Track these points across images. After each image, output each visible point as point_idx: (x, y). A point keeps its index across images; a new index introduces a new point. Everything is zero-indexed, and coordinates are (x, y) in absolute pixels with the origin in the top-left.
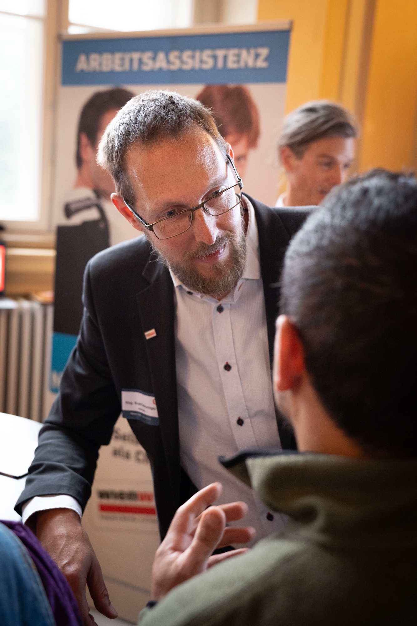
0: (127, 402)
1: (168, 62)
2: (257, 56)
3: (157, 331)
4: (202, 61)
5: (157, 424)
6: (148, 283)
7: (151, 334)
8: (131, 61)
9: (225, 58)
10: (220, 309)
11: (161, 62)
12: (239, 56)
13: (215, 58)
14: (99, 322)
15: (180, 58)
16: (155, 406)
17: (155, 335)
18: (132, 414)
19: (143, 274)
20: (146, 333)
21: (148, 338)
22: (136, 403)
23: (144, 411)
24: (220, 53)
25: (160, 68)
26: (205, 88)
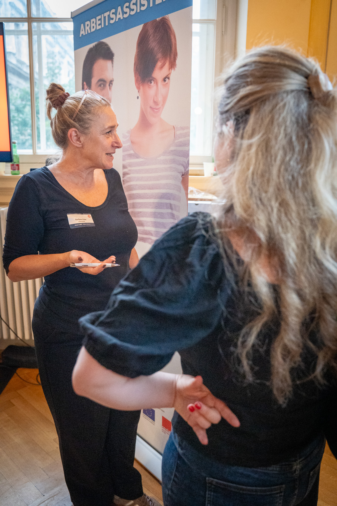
1: (123, 13)
4: (141, 5)
8: (105, 18)
11: (119, 14)
15: (129, 7)
25: (119, 19)
26: (144, 25)
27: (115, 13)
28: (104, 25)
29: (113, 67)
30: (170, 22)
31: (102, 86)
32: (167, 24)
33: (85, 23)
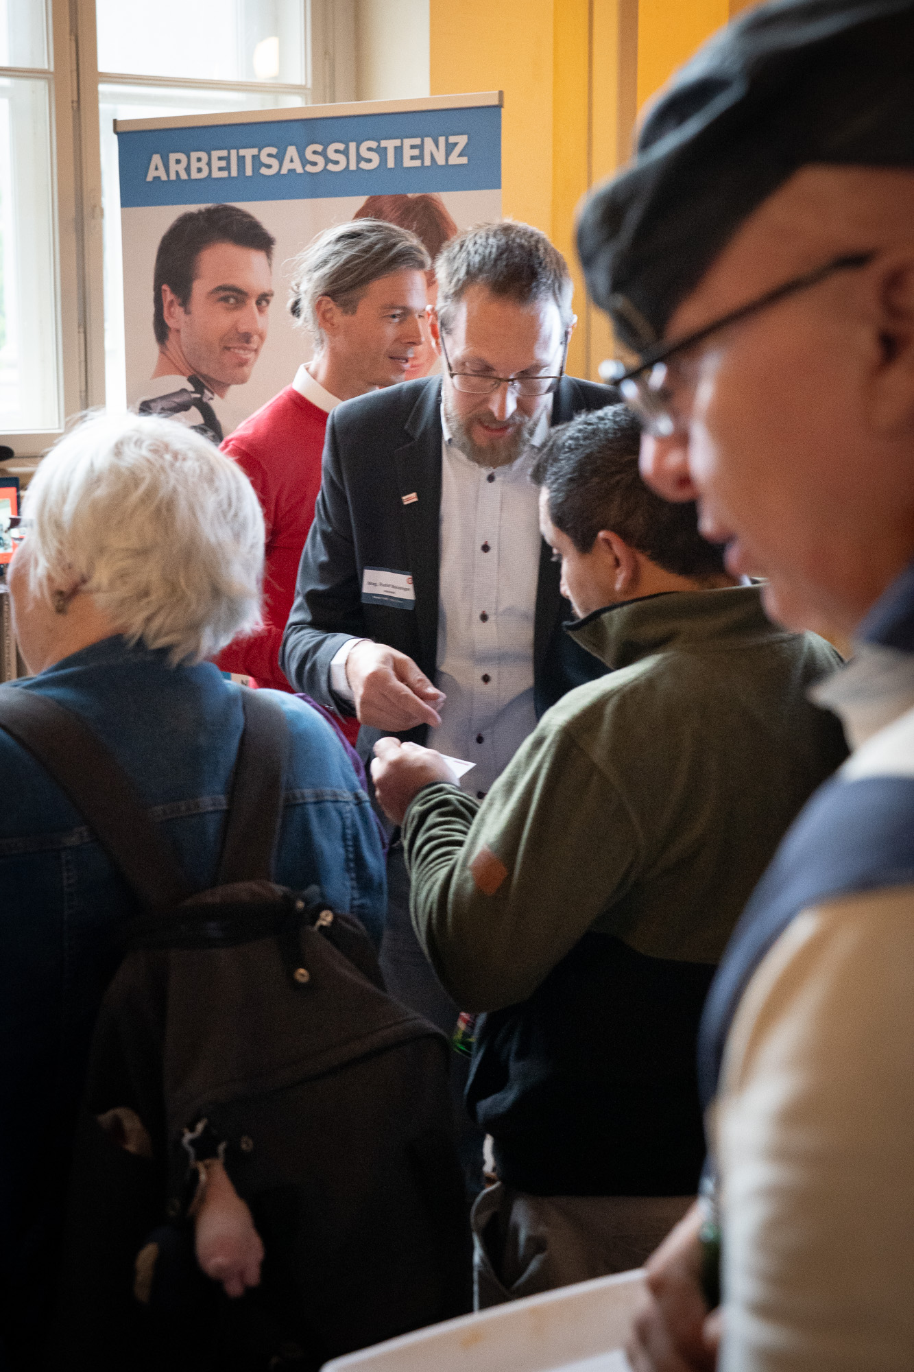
0: (370, 583)
1: (305, 162)
2: (450, 148)
3: (418, 496)
4: (360, 158)
5: (410, 608)
6: (412, 439)
7: (410, 498)
8: (241, 160)
9: (399, 150)
10: (491, 478)
11: (292, 161)
12: (421, 147)
13: (382, 152)
14: (346, 484)
15: (323, 154)
16: (411, 586)
17: (416, 500)
18: (375, 597)
19: (406, 427)
20: (404, 498)
21: (406, 503)
22: (381, 584)
23: (393, 593)
24: (390, 145)
25: (292, 171)
26: (369, 200)
27: (280, 157)
28: (253, 171)
29: (270, 265)
30: (445, 209)
31: (232, 301)
32: (437, 210)
33: (168, 156)
